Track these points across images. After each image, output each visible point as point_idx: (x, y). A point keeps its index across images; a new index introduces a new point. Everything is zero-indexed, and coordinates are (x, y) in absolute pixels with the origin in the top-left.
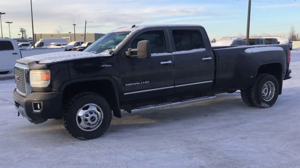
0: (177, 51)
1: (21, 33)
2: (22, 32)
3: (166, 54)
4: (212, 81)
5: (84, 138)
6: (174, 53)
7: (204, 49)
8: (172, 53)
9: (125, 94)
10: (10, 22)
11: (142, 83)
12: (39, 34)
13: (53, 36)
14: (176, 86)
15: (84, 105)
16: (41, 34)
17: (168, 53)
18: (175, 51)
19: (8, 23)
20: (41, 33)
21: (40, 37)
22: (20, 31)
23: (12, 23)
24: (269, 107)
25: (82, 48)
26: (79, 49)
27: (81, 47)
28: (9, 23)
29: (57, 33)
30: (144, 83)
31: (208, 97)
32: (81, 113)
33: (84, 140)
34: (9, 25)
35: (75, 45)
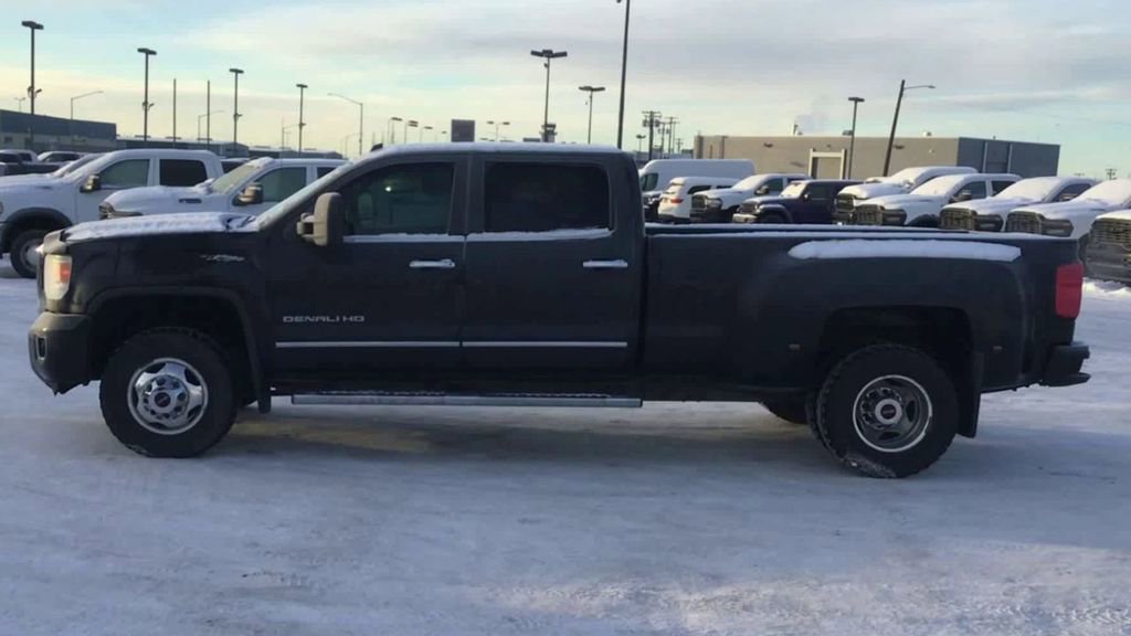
0: (487, 231)
1: (647, 130)
2: (651, 127)
3: (445, 238)
4: (624, 344)
5: (144, 451)
6: (473, 237)
7: (606, 230)
8: (466, 235)
9: (279, 344)
10: (594, 86)
11: (338, 319)
12: (716, 138)
13: (770, 146)
14: (465, 344)
15: (153, 358)
16: (724, 137)
17: (450, 234)
18: (481, 232)
19: (589, 92)
20: (724, 134)
21: (717, 151)
22: (645, 123)
23: (602, 89)
24: (890, 477)
25: (779, 206)
26: (762, 207)
27: (779, 197)
28: (592, 90)
29: (791, 134)
30: (345, 319)
31: (604, 397)
32: (143, 380)
33: (149, 456)
34: (591, 97)
35: (759, 188)
